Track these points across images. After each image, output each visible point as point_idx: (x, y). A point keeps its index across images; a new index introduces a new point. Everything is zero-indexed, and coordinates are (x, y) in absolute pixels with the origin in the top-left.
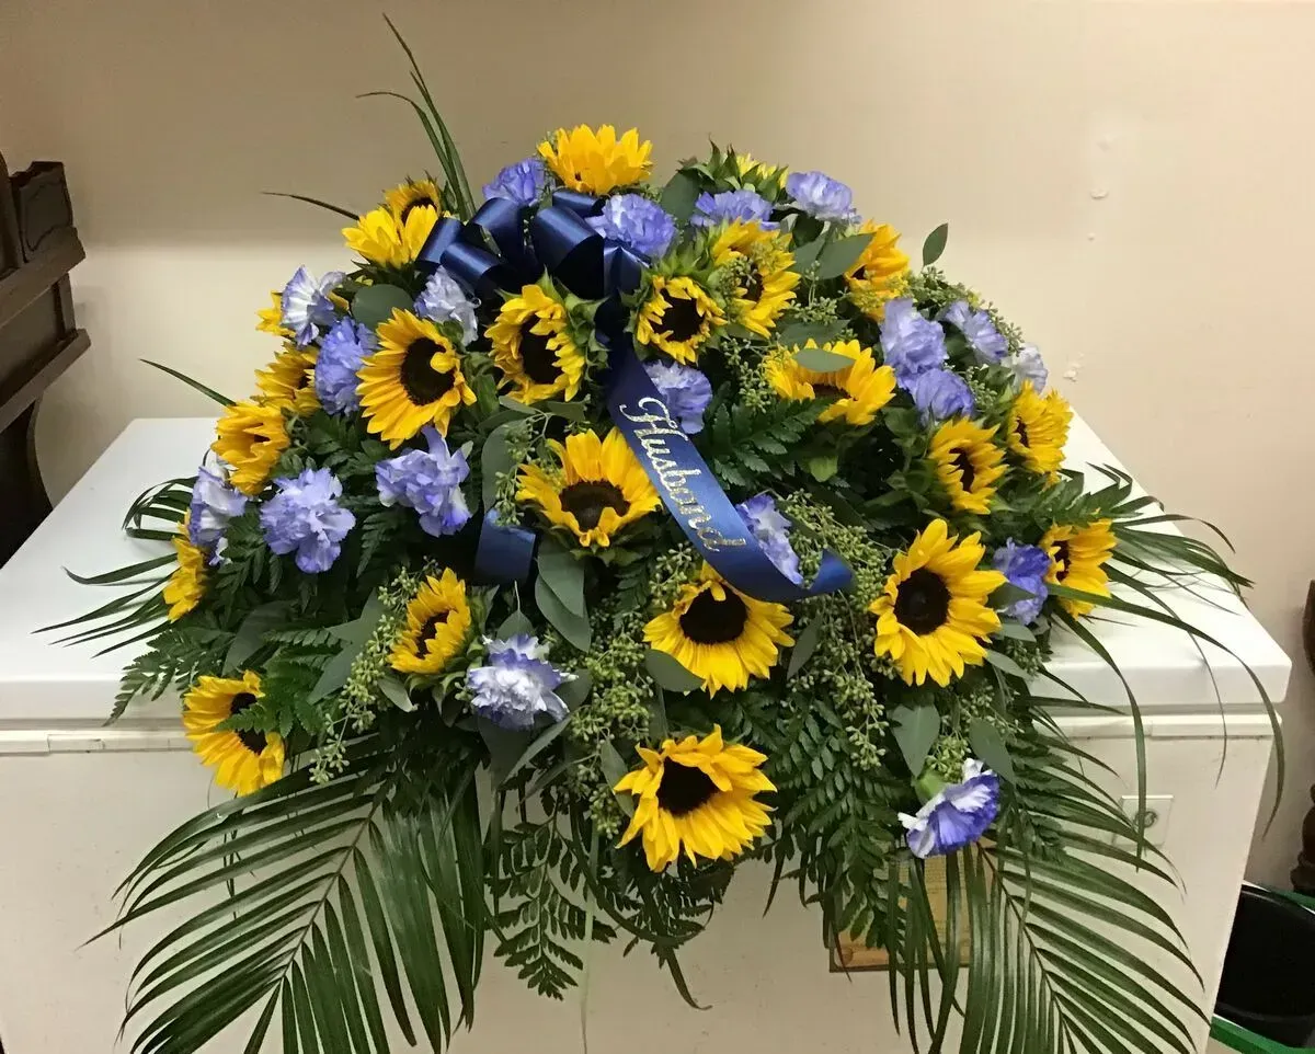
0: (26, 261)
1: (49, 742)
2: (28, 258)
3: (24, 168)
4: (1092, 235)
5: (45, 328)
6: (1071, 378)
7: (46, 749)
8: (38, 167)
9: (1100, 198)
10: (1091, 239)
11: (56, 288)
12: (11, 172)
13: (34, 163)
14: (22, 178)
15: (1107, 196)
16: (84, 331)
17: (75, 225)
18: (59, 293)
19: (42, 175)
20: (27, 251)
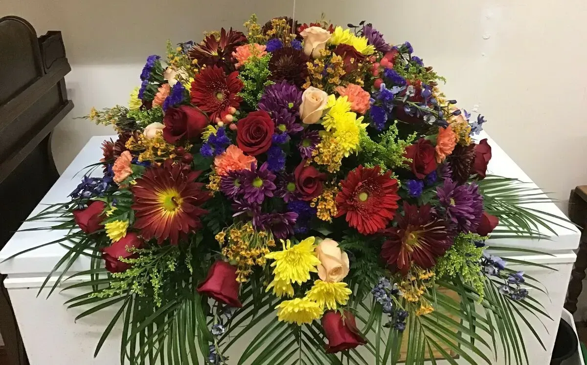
0: (46, 73)
3: (44, 33)
4: (483, 54)
5: (54, 100)
6: (475, 111)
9: (487, 39)
11: (59, 84)
12: (38, 36)
13: (49, 32)
14: (43, 38)
15: (489, 38)
16: (71, 101)
17: (67, 57)
18: (60, 86)
19: (52, 37)
20: (46, 69)
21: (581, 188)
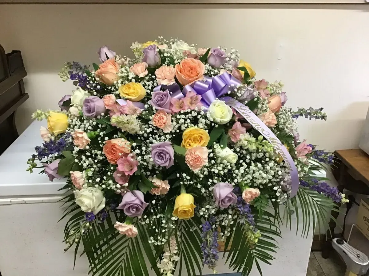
1: (11, 202)
2: (11, 75)
3: (10, 52)
4: (278, 69)
5: (17, 93)
7: (10, 203)
8: (14, 52)
9: (280, 60)
10: (278, 70)
11: (19, 82)
12: (6, 53)
14: (9, 54)
15: (281, 59)
16: (27, 94)
17: (24, 67)
18: (21, 85)
19: (15, 54)
20: (11, 73)
21: (338, 152)
